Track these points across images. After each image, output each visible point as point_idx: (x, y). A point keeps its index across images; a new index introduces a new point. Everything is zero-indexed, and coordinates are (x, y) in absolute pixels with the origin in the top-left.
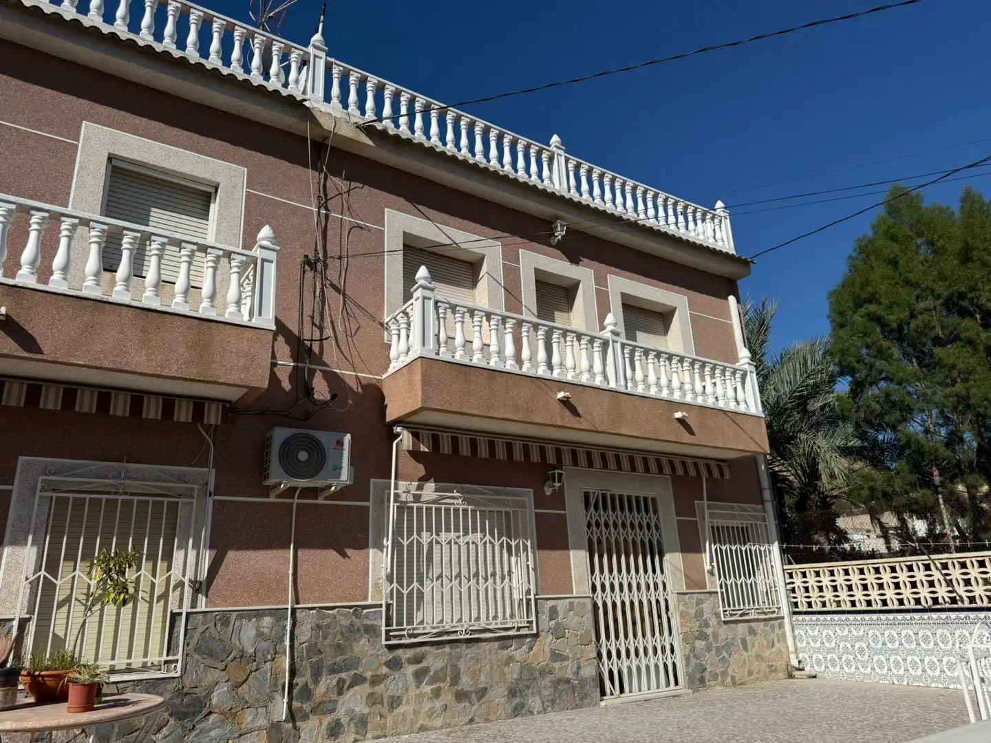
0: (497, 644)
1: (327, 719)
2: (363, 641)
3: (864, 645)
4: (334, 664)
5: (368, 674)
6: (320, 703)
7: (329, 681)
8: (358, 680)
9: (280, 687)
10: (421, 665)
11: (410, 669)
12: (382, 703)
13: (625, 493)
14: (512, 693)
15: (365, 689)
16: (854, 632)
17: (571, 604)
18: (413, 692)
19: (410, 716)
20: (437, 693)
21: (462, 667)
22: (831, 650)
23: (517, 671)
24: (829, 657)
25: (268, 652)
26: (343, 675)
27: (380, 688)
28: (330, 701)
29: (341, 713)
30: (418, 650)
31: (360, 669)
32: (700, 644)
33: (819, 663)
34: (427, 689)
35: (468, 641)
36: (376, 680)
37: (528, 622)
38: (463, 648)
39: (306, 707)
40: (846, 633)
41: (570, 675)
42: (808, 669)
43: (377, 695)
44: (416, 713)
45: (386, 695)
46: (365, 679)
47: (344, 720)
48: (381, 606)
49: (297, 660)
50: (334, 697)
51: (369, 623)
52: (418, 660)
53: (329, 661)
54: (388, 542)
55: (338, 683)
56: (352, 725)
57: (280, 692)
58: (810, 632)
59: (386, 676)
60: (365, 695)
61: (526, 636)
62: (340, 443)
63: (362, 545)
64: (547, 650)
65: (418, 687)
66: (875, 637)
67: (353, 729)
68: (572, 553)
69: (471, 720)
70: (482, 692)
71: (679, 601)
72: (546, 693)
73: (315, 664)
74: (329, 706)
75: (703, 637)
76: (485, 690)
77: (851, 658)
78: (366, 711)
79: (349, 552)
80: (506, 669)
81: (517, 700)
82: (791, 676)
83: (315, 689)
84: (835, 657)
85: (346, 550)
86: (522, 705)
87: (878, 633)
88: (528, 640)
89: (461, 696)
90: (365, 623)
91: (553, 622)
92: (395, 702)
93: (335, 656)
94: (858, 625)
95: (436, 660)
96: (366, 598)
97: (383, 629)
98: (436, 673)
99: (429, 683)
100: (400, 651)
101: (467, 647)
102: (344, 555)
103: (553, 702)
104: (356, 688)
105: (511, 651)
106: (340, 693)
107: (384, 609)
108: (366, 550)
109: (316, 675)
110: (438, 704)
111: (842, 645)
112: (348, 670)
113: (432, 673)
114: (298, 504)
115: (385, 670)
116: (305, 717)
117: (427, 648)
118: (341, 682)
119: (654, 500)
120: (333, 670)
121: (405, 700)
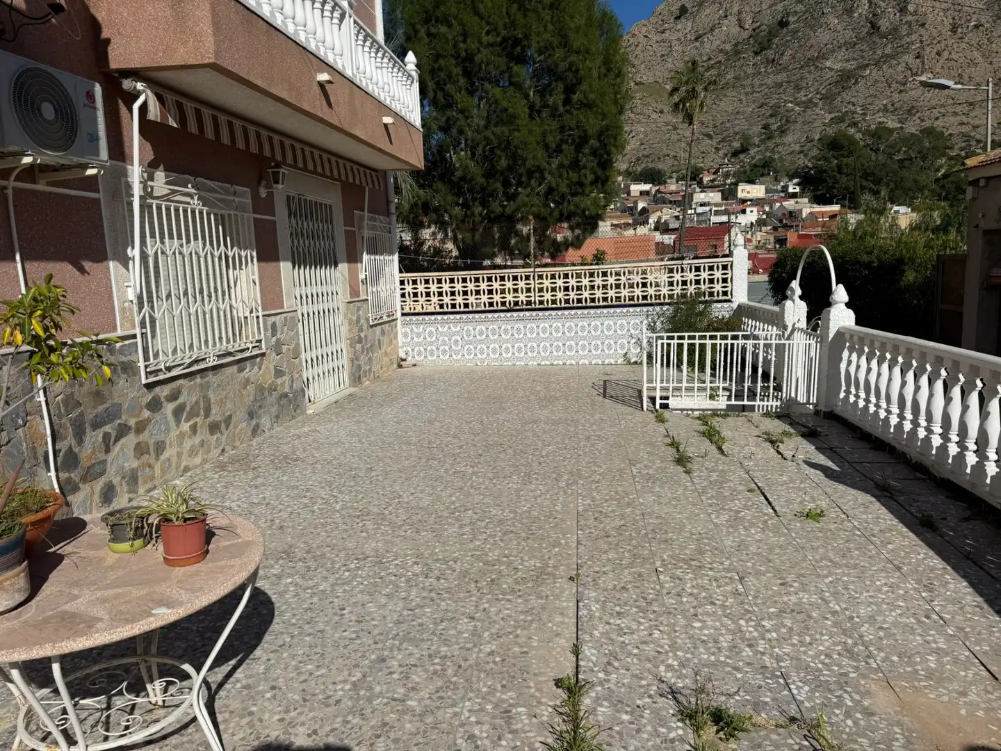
0: (235, 368)
1: (99, 485)
2: (121, 382)
3: (459, 338)
4: (96, 416)
5: (132, 422)
6: (89, 468)
7: (93, 439)
8: (123, 431)
9: (41, 459)
10: (178, 402)
11: (169, 408)
12: (148, 453)
13: (314, 200)
14: (251, 415)
15: (130, 440)
16: (453, 329)
17: (286, 318)
18: (174, 433)
19: (174, 460)
20: (194, 429)
21: (211, 396)
22: (431, 343)
23: (253, 393)
24: (429, 348)
25: (18, 416)
26: (107, 428)
27: (144, 437)
28: (99, 463)
29: (112, 476)
30: (174, 385)
31: (123, 417)
32: (358, 346)
33: (420, 353)
34: (186, 426)
35: (214, 368)
36: (141, 427)
37: (257, 341)
38: (210, 377)
39: (75, 476)
40: (446, 329)
41: (287, 390)
42: (409, 359)
43: (143, 445)
44: (179, 455)
45: (151, 442)
46: (130, 428)
47: (116, 480)
48: (134, 336)
49: (54, 419)
50: (102, 456)
51: (123, 359)
52: (174, 397)
53: (90, 416)
54: (134, 252)
55: (104, 438)
56: (124, 484)
57: (42, 465)
58: (415, 330)
59: (149, 420)
60: (132, 447)
61: (256, 356)
62: (90, 96)
63: (100, 256)
64: (272, 367)
65: (178, 426)
66: (468, 331)
67: (125, 488)
68: (282, 264)
69: (223, 450)
70: (228, 420)
71: (348, 309)
72: (273, 410)
73: (75, 421)
74: (97, 469)
75: (360, 341)
76: (230, 417)
77: (447, 348)
78: (135, 464)
79: (87, 265)
80: (244, 392)
81: (254, 422)
82: (400, 366)
83: (80, 452)
84: (434, 348)
85: (84, 264)
86: (257, 426)
87: (471, 328)
88: (258, 359)
89: (214, 428)
90: (121, 360)
91: (274, 339)
92: (160, 447)
93: (95, 407)
94: (456, 323)
95: (189, 394)
96: (115, 329)
97: (141, 364)
98: (192, 408)
99: (187, 420)
100: (158, 389)
101: (214, 375)
102: (82, 270)
103: (277, 417)
104: (123, 441)
105: (246, 373)
106: (108, 451)
107: (139, 339)
108: (105, 263)
109: (80, 435)
110: (197, 440)
111: (441, 338)
112: (111, 421)
113: (188, 408)
114: (14, 189)
115: (146, 414)
116: (75, 489)
117: (181, 381)
118: (106, 436)
119: (330, 206)
120: (96, 426)
121: (168, 443)
